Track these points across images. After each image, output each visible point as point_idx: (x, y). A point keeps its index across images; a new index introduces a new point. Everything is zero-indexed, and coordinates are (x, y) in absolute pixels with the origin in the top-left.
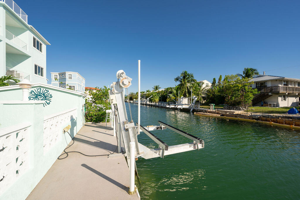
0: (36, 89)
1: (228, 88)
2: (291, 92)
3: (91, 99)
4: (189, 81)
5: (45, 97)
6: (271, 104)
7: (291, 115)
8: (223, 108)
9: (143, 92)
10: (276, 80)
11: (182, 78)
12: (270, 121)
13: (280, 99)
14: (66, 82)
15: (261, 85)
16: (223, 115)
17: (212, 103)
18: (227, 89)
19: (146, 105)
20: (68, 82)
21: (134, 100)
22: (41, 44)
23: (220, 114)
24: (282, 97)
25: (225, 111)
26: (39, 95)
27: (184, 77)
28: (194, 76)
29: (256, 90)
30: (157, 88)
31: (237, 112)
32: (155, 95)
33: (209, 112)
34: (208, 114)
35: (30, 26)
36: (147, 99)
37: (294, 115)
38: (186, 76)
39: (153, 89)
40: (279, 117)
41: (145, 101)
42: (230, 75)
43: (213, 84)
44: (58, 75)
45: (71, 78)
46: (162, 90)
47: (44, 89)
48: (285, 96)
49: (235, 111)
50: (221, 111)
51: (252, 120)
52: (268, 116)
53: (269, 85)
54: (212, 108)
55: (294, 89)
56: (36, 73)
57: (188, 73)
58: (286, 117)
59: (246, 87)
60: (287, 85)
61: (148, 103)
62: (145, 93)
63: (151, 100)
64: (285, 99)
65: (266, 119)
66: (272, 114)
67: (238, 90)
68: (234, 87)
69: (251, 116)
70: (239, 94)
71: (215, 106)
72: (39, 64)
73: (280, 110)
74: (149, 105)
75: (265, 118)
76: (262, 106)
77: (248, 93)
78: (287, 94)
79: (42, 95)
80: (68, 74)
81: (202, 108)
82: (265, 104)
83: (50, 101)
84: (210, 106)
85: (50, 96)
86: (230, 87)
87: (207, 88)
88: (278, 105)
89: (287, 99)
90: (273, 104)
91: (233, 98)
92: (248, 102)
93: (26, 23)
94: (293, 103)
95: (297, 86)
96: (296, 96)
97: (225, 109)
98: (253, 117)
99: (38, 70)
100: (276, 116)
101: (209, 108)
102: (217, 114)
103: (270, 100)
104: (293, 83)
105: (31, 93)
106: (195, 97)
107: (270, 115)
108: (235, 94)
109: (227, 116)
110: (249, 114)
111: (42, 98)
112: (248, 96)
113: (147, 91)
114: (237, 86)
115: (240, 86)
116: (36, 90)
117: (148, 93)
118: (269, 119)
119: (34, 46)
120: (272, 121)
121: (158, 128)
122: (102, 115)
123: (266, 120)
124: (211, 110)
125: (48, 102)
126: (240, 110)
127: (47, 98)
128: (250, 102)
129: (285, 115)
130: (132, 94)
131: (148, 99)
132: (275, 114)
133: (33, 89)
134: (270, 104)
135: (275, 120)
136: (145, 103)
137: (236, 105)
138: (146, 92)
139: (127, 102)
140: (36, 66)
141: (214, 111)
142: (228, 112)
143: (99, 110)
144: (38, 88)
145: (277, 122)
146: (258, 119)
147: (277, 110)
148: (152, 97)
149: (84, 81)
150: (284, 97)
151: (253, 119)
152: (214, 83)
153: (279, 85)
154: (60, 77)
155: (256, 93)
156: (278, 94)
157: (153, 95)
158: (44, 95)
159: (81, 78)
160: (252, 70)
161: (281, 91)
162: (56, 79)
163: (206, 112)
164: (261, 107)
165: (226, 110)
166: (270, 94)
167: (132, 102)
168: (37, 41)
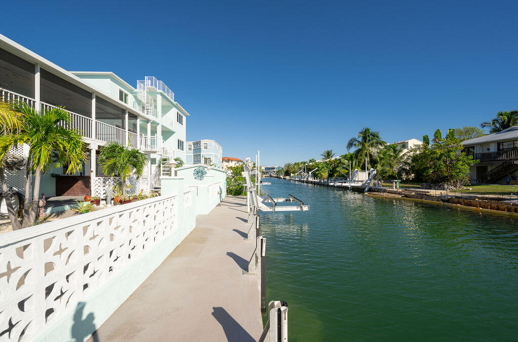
3: (231, 174)
4: (373, 144)
8: (419, 186)
9: (304, 163)
11: (360, 139)
12: (463, 203)
14: (202, 153)
16: (406, 196)
17: (396, 180)
19: (307, 182)
20: (204, 153)
21: (292, 175)
22: (182, 117)
23: (404, 194)
27: (365, 138)
28: (380, 136)
30: (329, 154)
32: (323, 168)
33: (389, 192)
35: (175, 103)
36: (308, 173)
38: (368, 137)
39: (322, 157)
41: (306, 177)
44: (192, 144)
45: (206, 148)
46: (336, 159)
49: (429, 191)
50: (410, 191)
54: (396, 186)
56: (178, 148)
57: (371, 131)
61: (311, 179)
62: (307, 164)
63: (315, 175)
71: (401, 183)
72: (180, 139)
74: (312, 183)
76: (508, 184)
77: (458, 162)
80: (203, 142)
84: (392, 183)
93: (173, 101)
97: (422, 188)
99: (180, 144)
101: (392, 187)
102: (399, 194)
106: (373, 170)
109: (411, 197)
113: (311, 161)
117: (311, 164)
119: (178, 121)
121: (287, 200)
122: (240, 189)
124: (394, 189)
130: (289, 165)
131: (310, 173)
133: (195, 168)
136: (305, 179)
138: (308, 162)
139: (281, 178)
140: (179, 141)
141: (400, 190)
143: (238, 185)
144: (198, 167)
146: (448, 201)
148: (317, 170)
149: (221, 151)
154: (194, 147)
157: (319, 167)
159: (217, 146)
162: (190, 149)
163: (384, 191)
165: (424, 190)
167: (287, 178)
168: (180, 115)
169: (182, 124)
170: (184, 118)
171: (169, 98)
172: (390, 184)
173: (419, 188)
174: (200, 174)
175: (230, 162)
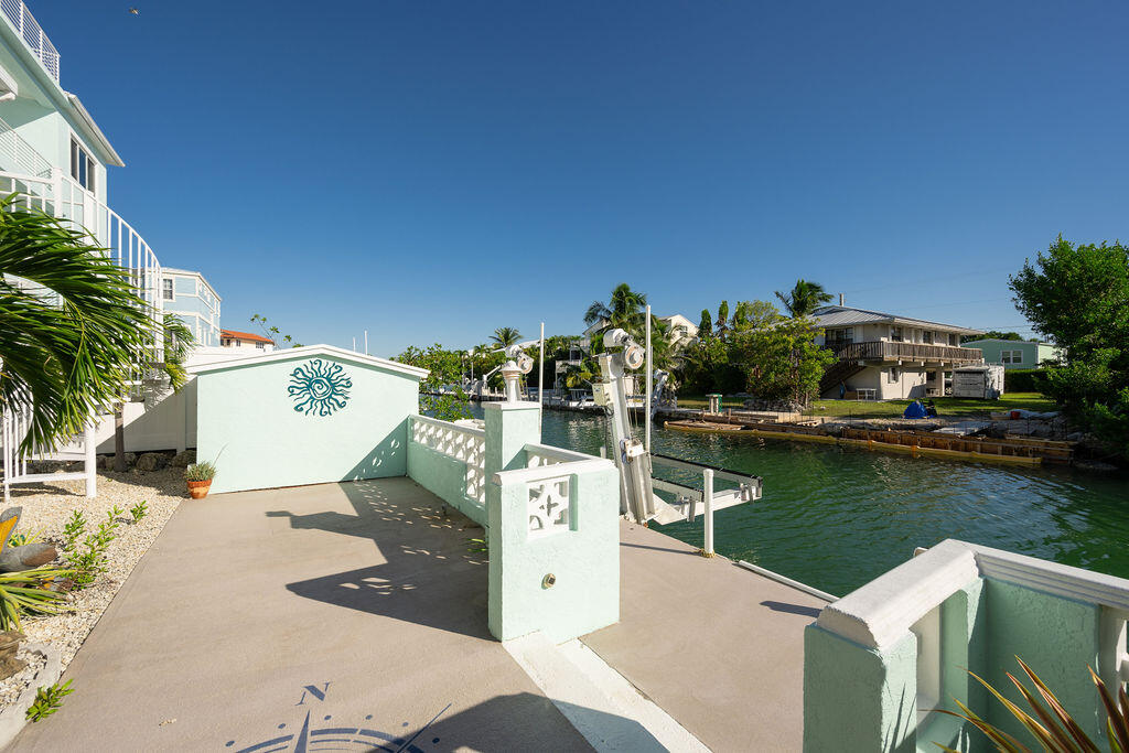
0: (307, 362)
1: (758, 346)
2: (909, 358)
5: (333, 386)
6: (863, 393)
7: (912, 422)
8: (741, 405)
9: (462, 353)
10: (875, 324)
12: (869, 437)
13: (884, 376)
15: (837, 338)
16: (748, 427)
17: (716, 393)
18: (753, 349)
22: (91, 164)
23: (740, 424)
24: (887, 371)
25: (751, 416)
26: (317, 382)
29: (830, 352)
30: (507, 337)
31: (783, 417)
33: (709, 419)
34: (707, 424)
35: (66, 95)
37: (920, 422)
38: (625, 303)
39: (494, 341)
40: (887, 427)
41: (474, 387)
42: (751, 302)
43: (701, 327)
45: (170, 294)
47: (331, 363)
48: (895, 370)
49: (777, 414)
50: (742, 415)
51: (826, 438)
52: (863, 424)
53: (858, 337)
54: (715, 406)
55: (917, 350)
57: (629, 290)
58: (902, 427)
59: (806, 344)
60: (899, 339)
64: (895, 379)
65: (860, 432)
66: (869, 421)
67: (785, 352)
68: (774, 343)
69: (823, 426)
70: (785, 365)
71: (723, 400)
73: (887, 409)
75: (855, 432)
76: (842, 397)
77: (808, 361)
78: (900, 363)
79: (325, 380)
81: (683, 406)
82: (848, 393)
83: (347, 398)
84: (708, 399)
85: (344, 383)
86: (765, 344)
87: (686, 342)
88: (878, 396)
89: (900, 378)
90: (869, 392)
91: (772, 375)
92: (809, 388)
93: (56, 82)
94: (914, 389)
95: (921, 343)
96: (919, 370)
98: (829, 430)
100: (880, 426)
101: (707, 408)
102: (731, 423)
103: (861, 382)
104: (913, 333)
105: (295, 375)
106: (663, 374)
107: (867, 424)
108: (776, 363)
109: (760, 427)
110: (817, 421)
111: (325, 389)
112: (812, 369)
113: (478, 349)
114: (784, 341)
115: (791, 339)
116: (309, 366)
117: (479, 354)
118: (865, 433)
119: (74, 174)
120: (872, 438)
123: (860, 437)
124: (713, 414)
125: (341, 399)
126: (790, 410)
127: (338, 389)
128: (815, 386)
129: (899, 423)
131: (485, 377)
132: (876, 421)
133: (299, 364)
134: (861, 393)
135: (879, 434)
136: (471, 392)
137: (776, 396)
138: (471, 351)
141: (720, 415)
142: (763, 417)
144: (313, 360)
145: (883, 441)
146: (839, 435)
147: (880, 409)
149: (217, 308)
150: (894, 372)
151: (828, 434)
152: (704, 327)
153: (882, 339)
155: (831, 361)
156: (880, 364)
158: (329, 380)
160: (813, 288)
161: (888, 357)
163: (699, 418)
164: (842, 401)
166: (861, 363)
168: (82, 155)
169: (91, 188)
170: (100, 173)
171: (39, 61)
172: (704, 403)
173: (741, 408)
174: (320, 391)
175: (234, 344)
